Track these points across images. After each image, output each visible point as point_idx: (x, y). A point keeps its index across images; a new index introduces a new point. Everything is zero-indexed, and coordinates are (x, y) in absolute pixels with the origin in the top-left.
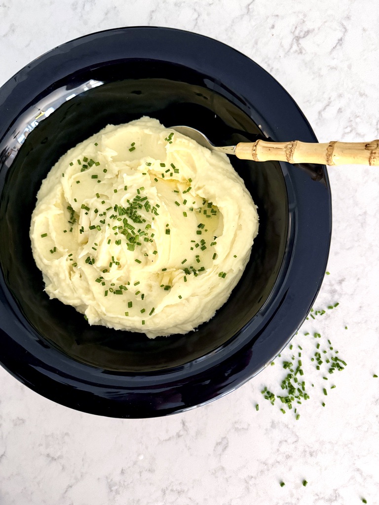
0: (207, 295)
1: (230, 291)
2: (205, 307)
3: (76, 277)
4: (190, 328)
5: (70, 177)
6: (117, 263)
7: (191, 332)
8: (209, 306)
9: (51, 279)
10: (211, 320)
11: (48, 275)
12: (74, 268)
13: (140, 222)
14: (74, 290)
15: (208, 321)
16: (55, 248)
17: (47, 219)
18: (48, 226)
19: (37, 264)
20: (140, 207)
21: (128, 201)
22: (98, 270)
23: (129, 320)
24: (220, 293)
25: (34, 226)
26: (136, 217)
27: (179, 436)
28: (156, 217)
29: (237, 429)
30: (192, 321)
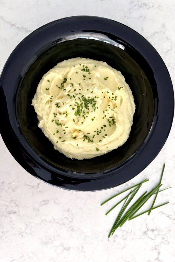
0: (86, 151)
1: (95, 157)
2: (82, 155)
3: (48, 106)
4: (71, 157)
5: (76, 69)
6: (66, 115)
7: (70, 159)
8: (84, 155)
9: (38, 98)
10: (80, 160)
11: (38, 97)
12: (49, 102)
13: (87, 108)
14: (43, 110)
15: (79, 160)
16: (48, 89)
17: (55, 76)
18: (53, 79)
19: (37, 89)
20: (91, 103)
21: (89, 97)
22: (58, 111)
23: (53, 137)
24: (90, 154)
25: (48, 74)
26: (87, 106)
27: (33, 187)
28: (93, 111)
29: (55, 201)
30: (73, 155)
